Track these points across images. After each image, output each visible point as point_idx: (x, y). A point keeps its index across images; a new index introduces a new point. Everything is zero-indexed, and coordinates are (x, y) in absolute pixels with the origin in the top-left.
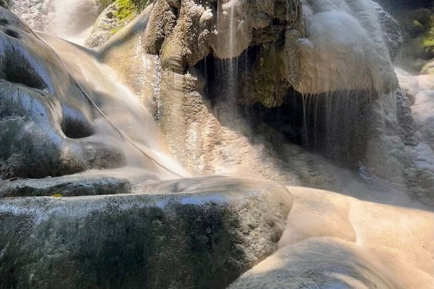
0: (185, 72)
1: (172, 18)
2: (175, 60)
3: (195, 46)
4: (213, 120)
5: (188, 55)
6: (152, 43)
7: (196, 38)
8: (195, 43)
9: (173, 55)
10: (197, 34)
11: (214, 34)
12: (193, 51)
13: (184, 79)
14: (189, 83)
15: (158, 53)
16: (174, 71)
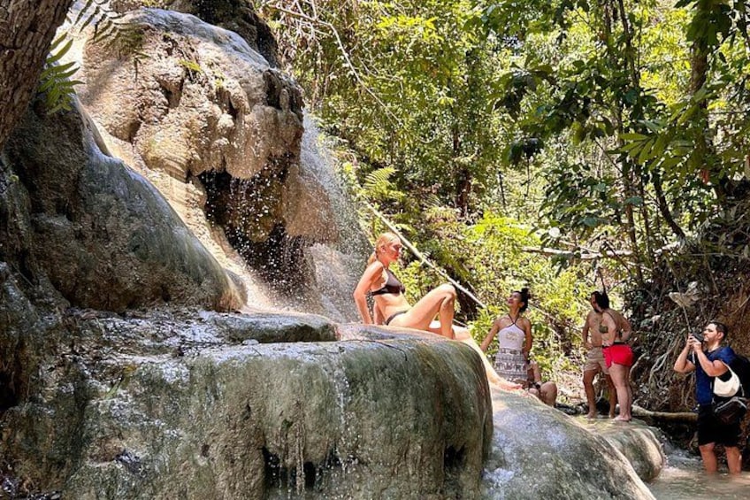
0: (187, 182)
1: (164, 103)
2: (176, 162)
3: (205, 151)
4: (218, 249)
5: (195, 161)
6: (125, 125)
7: (209, 144)
8: (207, 149)
9: (173, 155)
10: (212, 140)
11: (233, 146)
12: (202, 158)
13: (187, 190)
14: (192, 196)
15: (130, 140)
16: (171, 176)
